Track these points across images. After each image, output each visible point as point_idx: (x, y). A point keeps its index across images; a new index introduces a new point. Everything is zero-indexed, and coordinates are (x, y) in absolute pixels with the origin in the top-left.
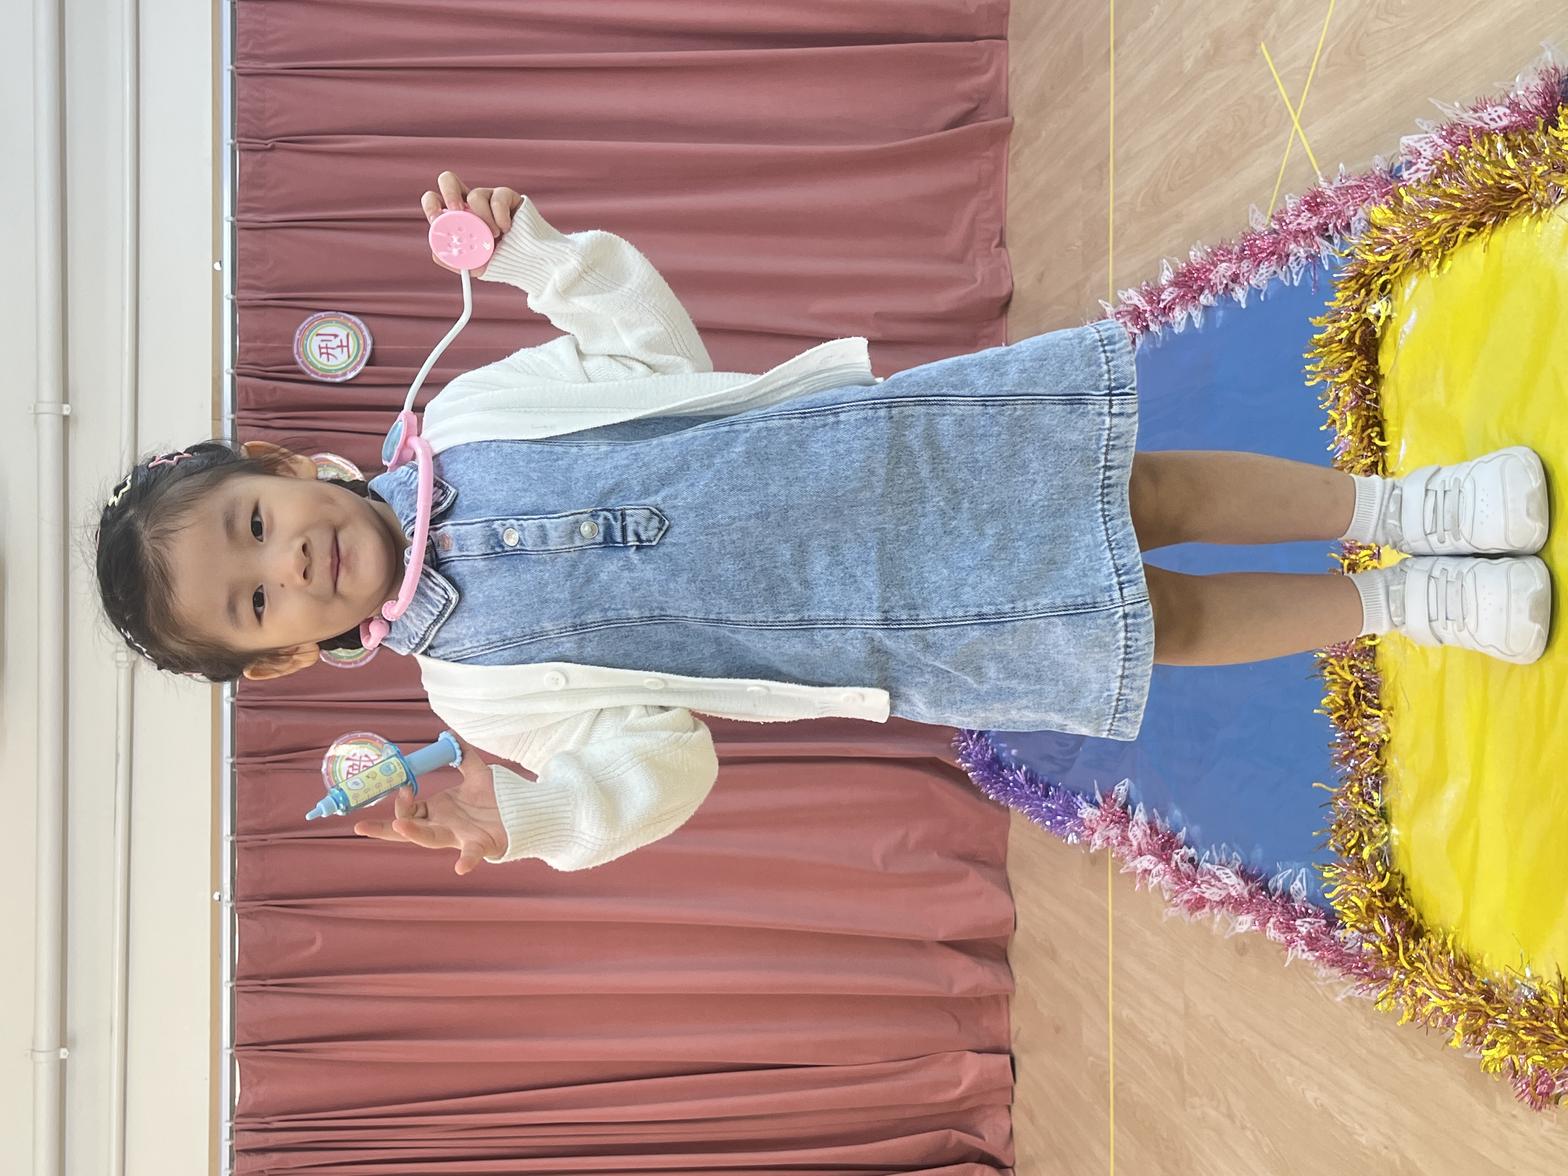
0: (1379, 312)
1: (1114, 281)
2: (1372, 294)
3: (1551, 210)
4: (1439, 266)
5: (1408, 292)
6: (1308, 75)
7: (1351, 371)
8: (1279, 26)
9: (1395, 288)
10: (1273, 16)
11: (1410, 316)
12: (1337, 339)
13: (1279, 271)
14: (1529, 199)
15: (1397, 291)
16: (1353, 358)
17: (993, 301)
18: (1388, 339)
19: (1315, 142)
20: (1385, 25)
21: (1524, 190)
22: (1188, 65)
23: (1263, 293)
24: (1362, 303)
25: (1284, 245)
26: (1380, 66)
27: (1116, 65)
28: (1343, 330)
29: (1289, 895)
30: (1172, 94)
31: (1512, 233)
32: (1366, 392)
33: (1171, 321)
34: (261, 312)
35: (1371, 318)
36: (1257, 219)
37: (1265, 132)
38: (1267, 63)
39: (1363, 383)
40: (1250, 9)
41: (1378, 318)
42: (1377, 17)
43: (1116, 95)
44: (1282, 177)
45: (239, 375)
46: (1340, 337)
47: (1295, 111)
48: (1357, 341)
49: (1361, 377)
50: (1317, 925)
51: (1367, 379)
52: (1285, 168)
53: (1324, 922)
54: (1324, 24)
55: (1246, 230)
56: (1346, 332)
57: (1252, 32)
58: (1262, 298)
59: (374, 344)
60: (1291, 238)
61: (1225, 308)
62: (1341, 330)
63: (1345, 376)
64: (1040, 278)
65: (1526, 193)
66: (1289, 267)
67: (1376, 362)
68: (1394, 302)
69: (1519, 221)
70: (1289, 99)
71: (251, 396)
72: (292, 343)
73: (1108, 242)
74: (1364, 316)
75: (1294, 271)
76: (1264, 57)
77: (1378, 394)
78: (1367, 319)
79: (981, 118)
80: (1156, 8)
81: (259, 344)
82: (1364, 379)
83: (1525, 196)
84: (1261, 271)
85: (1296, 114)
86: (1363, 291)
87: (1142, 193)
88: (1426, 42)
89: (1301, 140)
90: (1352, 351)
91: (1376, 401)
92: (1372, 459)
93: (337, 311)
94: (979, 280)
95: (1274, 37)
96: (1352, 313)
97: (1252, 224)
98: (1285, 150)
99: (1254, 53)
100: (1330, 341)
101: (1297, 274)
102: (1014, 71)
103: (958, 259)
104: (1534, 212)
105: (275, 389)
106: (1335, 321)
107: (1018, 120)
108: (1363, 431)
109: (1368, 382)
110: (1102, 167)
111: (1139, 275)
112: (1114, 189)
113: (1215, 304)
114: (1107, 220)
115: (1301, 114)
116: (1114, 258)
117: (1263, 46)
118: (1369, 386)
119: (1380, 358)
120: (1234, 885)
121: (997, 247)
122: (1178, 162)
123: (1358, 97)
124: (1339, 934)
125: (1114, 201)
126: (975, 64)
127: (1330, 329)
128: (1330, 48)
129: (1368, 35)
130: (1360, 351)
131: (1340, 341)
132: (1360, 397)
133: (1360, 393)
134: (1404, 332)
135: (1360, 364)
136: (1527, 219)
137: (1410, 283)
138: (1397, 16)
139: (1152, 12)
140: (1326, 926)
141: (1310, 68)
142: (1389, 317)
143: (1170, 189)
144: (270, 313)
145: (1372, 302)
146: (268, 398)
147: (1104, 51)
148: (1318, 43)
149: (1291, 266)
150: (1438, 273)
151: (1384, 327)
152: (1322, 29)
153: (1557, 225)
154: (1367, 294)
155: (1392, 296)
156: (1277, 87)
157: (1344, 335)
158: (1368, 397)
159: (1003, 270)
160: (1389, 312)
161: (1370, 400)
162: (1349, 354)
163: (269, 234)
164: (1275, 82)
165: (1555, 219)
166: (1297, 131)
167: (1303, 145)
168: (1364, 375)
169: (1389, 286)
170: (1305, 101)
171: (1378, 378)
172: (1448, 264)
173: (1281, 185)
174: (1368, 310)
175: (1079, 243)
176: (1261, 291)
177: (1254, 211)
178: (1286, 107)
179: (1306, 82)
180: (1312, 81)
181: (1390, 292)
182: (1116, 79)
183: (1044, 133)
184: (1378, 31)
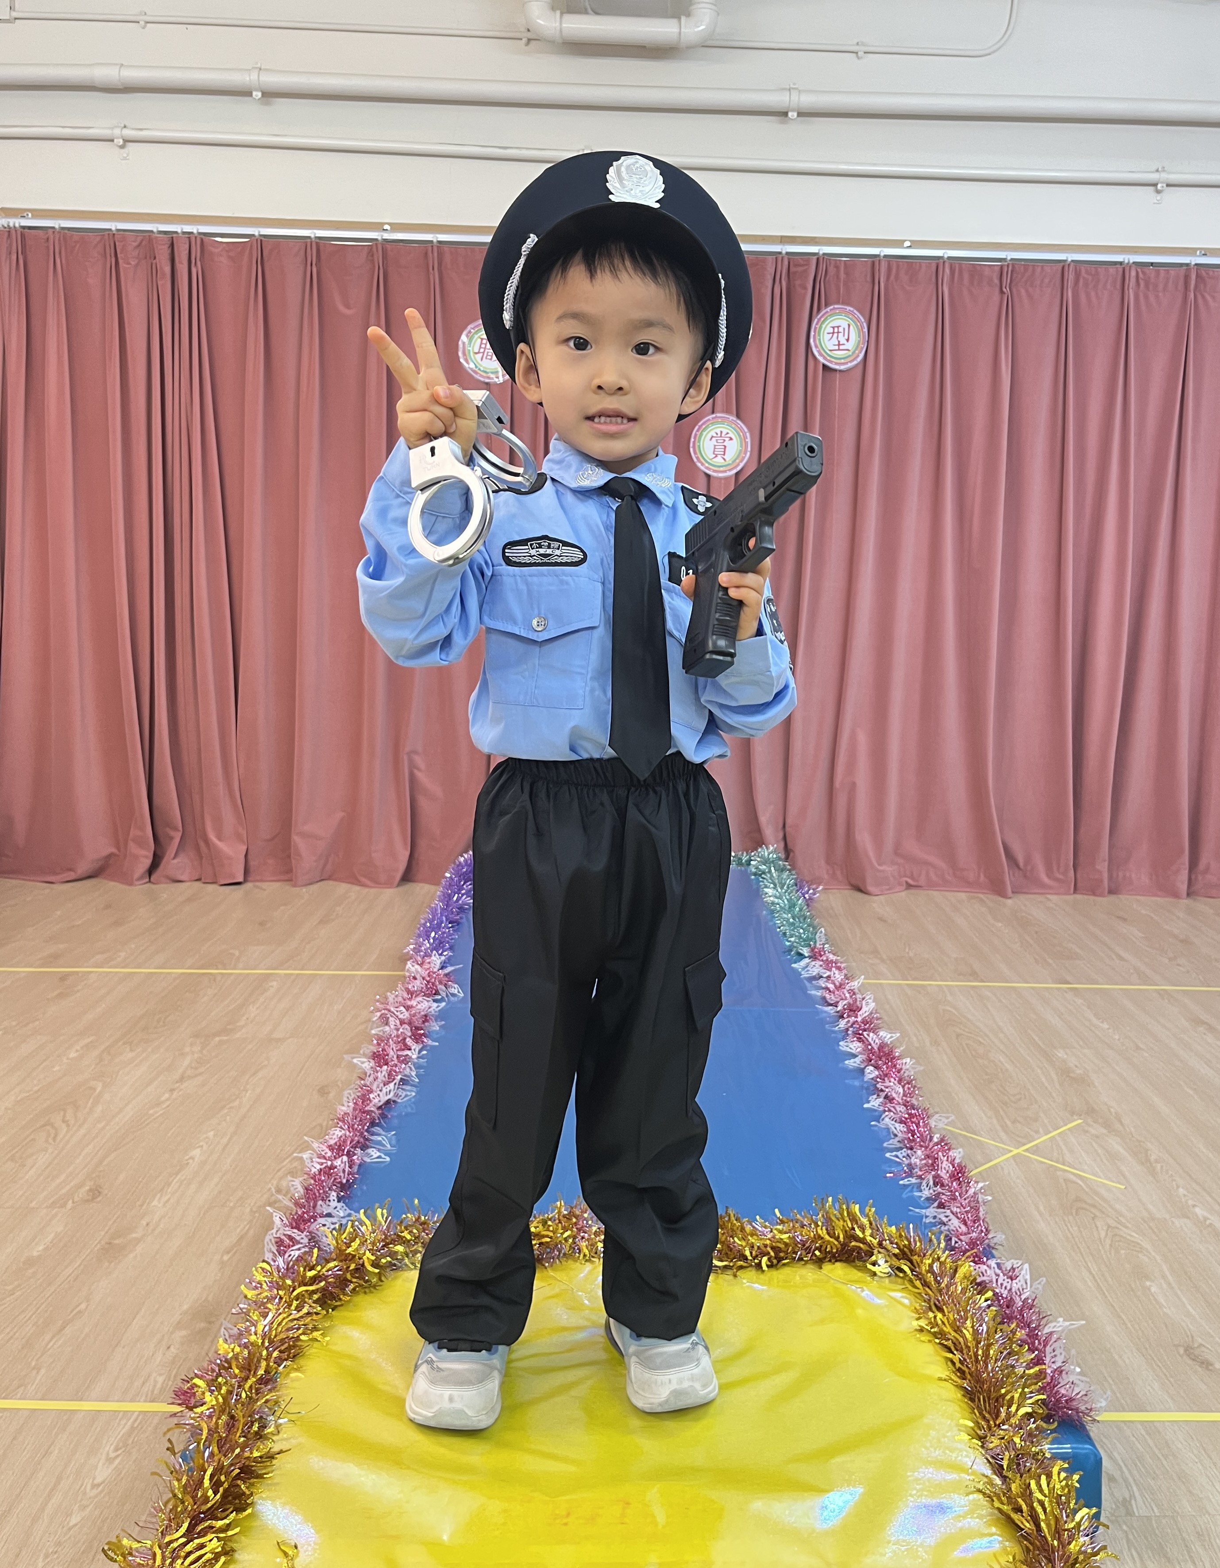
0: (879, 1266)
1: (881, 984)
2: (894, 1258)
3: (981, 1449)
4: (921, 1330)
5: (898, 1295)
6: (1057, 1162)
7: (827, 1237)
8: (1097, 1137)
9: (900, 1280)
10: (1105, 1131)
11: (879, 1298)
12: (855, 1226)
13: (897, 1139)
14: (990, 1428)
15: (896, 1283)
16: (837, 1239)
17: (864, 880)
18: (855, 1274)
19: (1002, 1168)
20: (1103, 1234)
21: (997, 1423)
22: (1061, 1054)
23: (877, 1124)
24: (888, 1251)
25: (921, 1146)
26: (1069, 1230)
27: (1058, 989)
28: (863, 1233)
29: (368, 1147)
30: (1036, 1039)
31: (957, 1408)
32: (808, 1250)
33: (849, 1039)
34: (869, 278)
35: (874, 1258)
36: (940, 1120)
37: (1008, 1123)
38: (1066, 1125)
39: (816, 1249)
40: (1110, 1111)
41: (874, 1264)
42: (1109, 1227)
43: (1033, 988)
44: (971, 1138)
45: (818, 259)
46: (856, 1229)
47: (1027, 1150)
48: (853, 1243)
49: (821, 1246)
50: (342, 1174)
51: (820, 1251)
52: (979, 1141)
53: (344, 1181)
54: (1100, 1177)
55: (931, 1111)
56: (861, 1236)
57: (1090, 1112)
58: (873, 1123)
59: (840, 371)
60: (928, 1153)
61: (862, 1087)
62: (863, 1230)
63: (823, 1232)
64: (882, 919)
65: (995, 1425)
66: (901, 1149)
67: (836, 1261)
68: (887, 1280)
69: (967, 1414)
70: (1036, 1145)
71: (800, 269)
72: (843, 303)
73: (914, 979)
74: (875, 1252)
75: (898, 1153)
76: (1070, 1123)
77: (806, 1262)
78: (872, 1254)
79: (1011, 873)
80: (1105, 1026)
81: (842, 276)
82: (819, 1249)
83: (991, 1422)
84: (897, 1125)
85: (1024, 1151)
86: (897, 1251)
87: (954, 1011)
88: (1091, 1273)
89: (1003, 1155)
90: (844, 1239)
91: (800, 1259)
92: (750, 1258)
93: (868, 342)
94: (881, 868)
95: (1087, 1132)
96: (877, 1240)
97: (937, 1116)
98: (994, 1141)
99: (1073, 1113)
100: (854, 1219)
101: (897, 1156)
102: (1049, 900)
103: (897, 851)
104: (979, 1432)
105: (805, 288)
106: (871, 1224)
107: (1009, 902)
108: (773, 1248)
109: (817, 1253)
110: (974, 975)
111: (887, 1007)
112: (957, 986)
113: (866, 1080)
114: (931, 979)
115: (1025, 1156)
116: (900, 985)
117: (1080, 1121)
118: (814, 1254)
119: (838, 1264)
120: (378, 1098)
121: (907, 882)
122: (980, 1042)
123: (1042, 1208)
124: (333, 1195)
125: (946, 986)
126: (1055, 868)
127: (865, 1221)
128: (1081, 1183)
129: (1093, 1218)
130: (844, 1245)
131: (853, 1229)
132: (804, 1245)
133: (807, 1245)
134: (863, 1291)
135: (833, 1245)
136: (971, 1424)
137: (906, 1298)
138: (1111, 1245)
139: (1102, 1022)
140: (341, 1183)
141: (1064, 1164)
142: (875, 1274)
143: (958, 1036)
144: (868, 286)
145: (888, 1259)
146: (798, 282)
147: (1069, 978)
148: (1084, 1172)
149: (903, 1151)
150: (916, 1330)
151: (865, 1269)
152: (1096, 1176)
153: (966, 1456)
154: (895, 1255)
155: (893, 1278)
156: (1046, 1134)
157: (859, 1233)
158: (804, 1253)
159: (887, 887)
160: (879, 1274)
161: (801, 1255)
162: (841, 1236)
163: (932, 287)
164: (1050, 1132)
165: (972, 1454)
166: (1011, 1151)
167: (999, 1157)
168: (823, 1249)
169: (901, 1275)
170: (1036, 1160)
171: (819, 1262)
172: (925, 1337)
173: (965, 1136)
174: (880, 1256)
175: (911, 954)
176: (879, 1122)
177: (947, 1118)
178: (1030, 1142)
179: (1052, 1161)
180: (1052, 1166)
181: (896, 1274)
182: (1047, 988)
183: (1000, 924)
184: (1097, 1227)
